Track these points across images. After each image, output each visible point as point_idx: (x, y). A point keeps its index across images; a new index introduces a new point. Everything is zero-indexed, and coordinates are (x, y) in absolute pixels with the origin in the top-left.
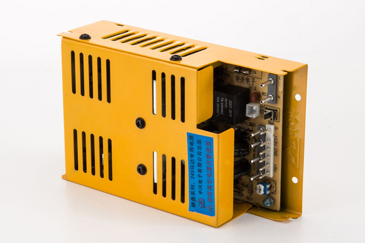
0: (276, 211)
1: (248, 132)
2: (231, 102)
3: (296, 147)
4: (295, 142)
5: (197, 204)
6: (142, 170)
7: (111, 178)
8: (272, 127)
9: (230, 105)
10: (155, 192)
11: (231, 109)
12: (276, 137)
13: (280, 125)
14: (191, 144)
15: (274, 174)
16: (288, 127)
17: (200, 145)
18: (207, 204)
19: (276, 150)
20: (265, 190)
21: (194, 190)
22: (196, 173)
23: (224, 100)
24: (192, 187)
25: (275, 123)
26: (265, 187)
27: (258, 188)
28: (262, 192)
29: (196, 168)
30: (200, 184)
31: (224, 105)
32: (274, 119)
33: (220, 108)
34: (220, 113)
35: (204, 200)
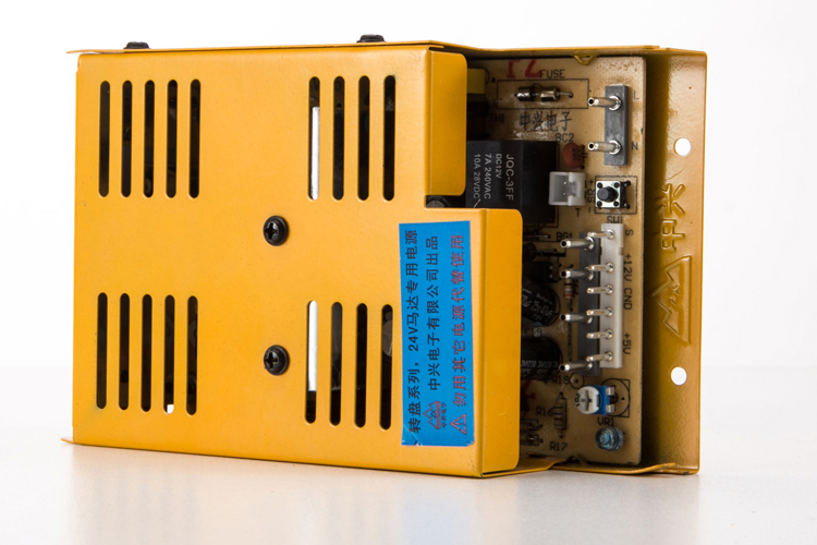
0: (630, 466)
1: (554, 259)
2: (510, 159)
3: (681, 281)
4: (678, 269)
5: (423, 419)
6: (277, 361)
7: (192, 406)
8: (617, 228)
9: (510, 168)
10: (311, 415)
11: (512, 179)
12: (628, 256)
13: (637, 221)
14: (409, 253)
15: (623, 361)
16: (658, 233)
17: (434, 251)
18: (452, 412)
19: (628, 292)
20: (601, 403)
21: (417, 384)
22: (423, 331)
23: (493, 159)
24: (411, 375)
25: (626, 218)
26: (601, 392)
27: (583, 396)
28: (594, 408)
29: (424, 317)
30: (432, 362)
31: (493, 173)
32: (622, 207)
33: (482, 183)
34: (482, 197)
35: (443, 405)
